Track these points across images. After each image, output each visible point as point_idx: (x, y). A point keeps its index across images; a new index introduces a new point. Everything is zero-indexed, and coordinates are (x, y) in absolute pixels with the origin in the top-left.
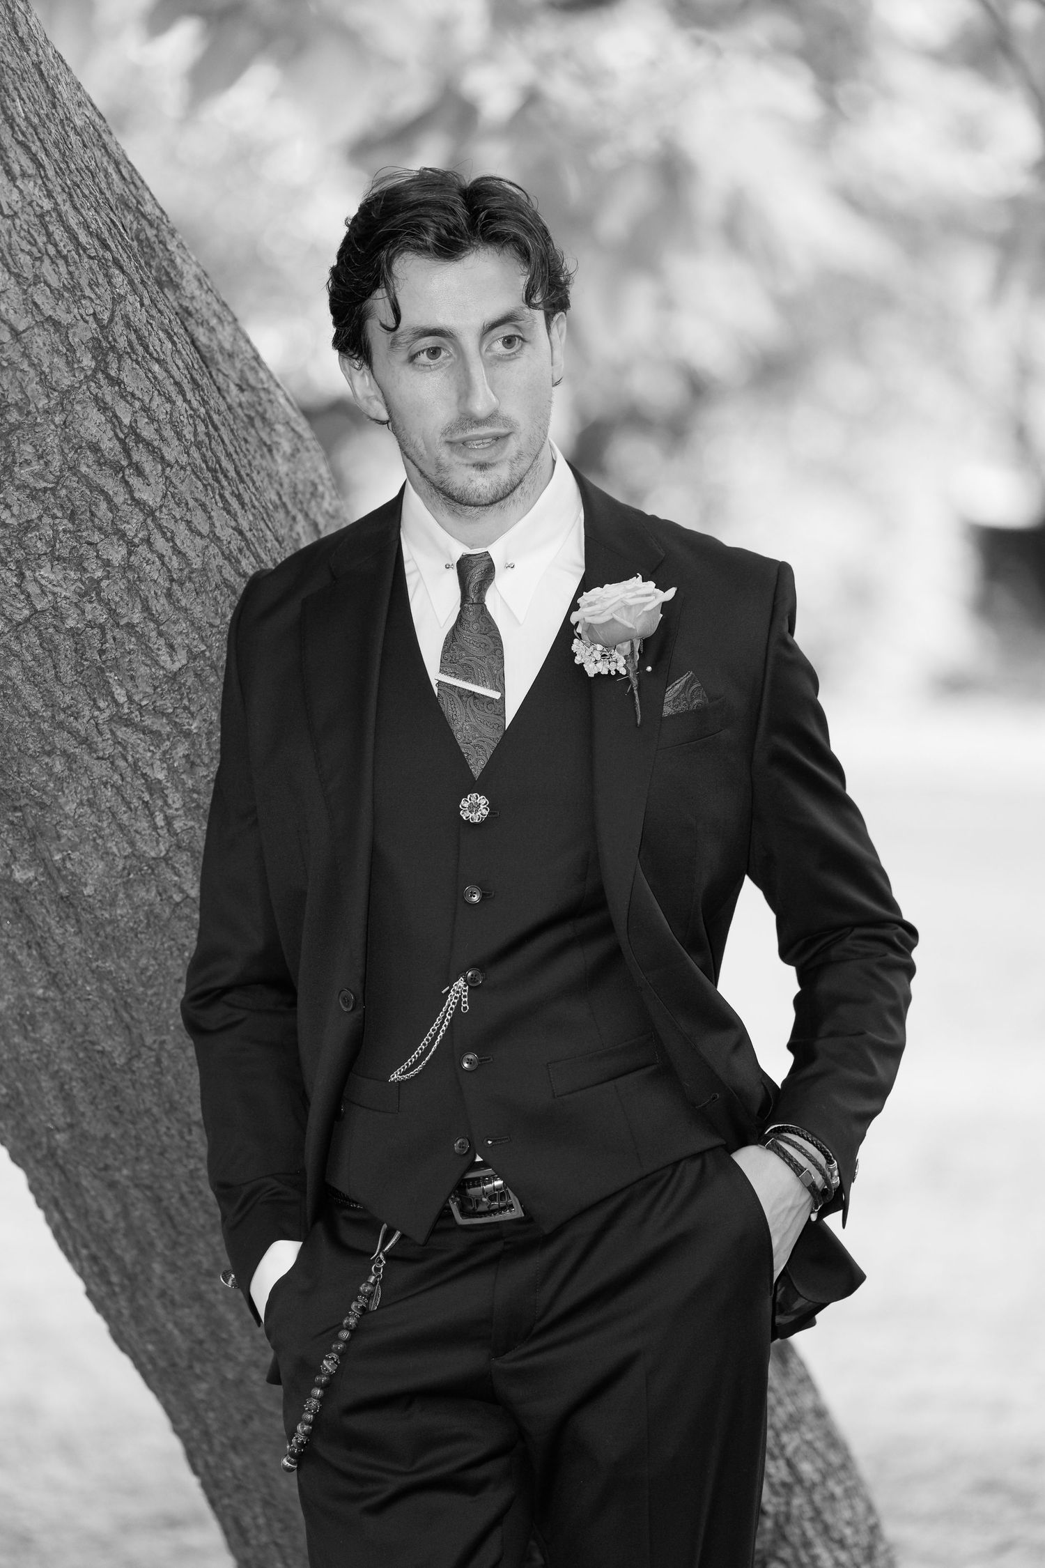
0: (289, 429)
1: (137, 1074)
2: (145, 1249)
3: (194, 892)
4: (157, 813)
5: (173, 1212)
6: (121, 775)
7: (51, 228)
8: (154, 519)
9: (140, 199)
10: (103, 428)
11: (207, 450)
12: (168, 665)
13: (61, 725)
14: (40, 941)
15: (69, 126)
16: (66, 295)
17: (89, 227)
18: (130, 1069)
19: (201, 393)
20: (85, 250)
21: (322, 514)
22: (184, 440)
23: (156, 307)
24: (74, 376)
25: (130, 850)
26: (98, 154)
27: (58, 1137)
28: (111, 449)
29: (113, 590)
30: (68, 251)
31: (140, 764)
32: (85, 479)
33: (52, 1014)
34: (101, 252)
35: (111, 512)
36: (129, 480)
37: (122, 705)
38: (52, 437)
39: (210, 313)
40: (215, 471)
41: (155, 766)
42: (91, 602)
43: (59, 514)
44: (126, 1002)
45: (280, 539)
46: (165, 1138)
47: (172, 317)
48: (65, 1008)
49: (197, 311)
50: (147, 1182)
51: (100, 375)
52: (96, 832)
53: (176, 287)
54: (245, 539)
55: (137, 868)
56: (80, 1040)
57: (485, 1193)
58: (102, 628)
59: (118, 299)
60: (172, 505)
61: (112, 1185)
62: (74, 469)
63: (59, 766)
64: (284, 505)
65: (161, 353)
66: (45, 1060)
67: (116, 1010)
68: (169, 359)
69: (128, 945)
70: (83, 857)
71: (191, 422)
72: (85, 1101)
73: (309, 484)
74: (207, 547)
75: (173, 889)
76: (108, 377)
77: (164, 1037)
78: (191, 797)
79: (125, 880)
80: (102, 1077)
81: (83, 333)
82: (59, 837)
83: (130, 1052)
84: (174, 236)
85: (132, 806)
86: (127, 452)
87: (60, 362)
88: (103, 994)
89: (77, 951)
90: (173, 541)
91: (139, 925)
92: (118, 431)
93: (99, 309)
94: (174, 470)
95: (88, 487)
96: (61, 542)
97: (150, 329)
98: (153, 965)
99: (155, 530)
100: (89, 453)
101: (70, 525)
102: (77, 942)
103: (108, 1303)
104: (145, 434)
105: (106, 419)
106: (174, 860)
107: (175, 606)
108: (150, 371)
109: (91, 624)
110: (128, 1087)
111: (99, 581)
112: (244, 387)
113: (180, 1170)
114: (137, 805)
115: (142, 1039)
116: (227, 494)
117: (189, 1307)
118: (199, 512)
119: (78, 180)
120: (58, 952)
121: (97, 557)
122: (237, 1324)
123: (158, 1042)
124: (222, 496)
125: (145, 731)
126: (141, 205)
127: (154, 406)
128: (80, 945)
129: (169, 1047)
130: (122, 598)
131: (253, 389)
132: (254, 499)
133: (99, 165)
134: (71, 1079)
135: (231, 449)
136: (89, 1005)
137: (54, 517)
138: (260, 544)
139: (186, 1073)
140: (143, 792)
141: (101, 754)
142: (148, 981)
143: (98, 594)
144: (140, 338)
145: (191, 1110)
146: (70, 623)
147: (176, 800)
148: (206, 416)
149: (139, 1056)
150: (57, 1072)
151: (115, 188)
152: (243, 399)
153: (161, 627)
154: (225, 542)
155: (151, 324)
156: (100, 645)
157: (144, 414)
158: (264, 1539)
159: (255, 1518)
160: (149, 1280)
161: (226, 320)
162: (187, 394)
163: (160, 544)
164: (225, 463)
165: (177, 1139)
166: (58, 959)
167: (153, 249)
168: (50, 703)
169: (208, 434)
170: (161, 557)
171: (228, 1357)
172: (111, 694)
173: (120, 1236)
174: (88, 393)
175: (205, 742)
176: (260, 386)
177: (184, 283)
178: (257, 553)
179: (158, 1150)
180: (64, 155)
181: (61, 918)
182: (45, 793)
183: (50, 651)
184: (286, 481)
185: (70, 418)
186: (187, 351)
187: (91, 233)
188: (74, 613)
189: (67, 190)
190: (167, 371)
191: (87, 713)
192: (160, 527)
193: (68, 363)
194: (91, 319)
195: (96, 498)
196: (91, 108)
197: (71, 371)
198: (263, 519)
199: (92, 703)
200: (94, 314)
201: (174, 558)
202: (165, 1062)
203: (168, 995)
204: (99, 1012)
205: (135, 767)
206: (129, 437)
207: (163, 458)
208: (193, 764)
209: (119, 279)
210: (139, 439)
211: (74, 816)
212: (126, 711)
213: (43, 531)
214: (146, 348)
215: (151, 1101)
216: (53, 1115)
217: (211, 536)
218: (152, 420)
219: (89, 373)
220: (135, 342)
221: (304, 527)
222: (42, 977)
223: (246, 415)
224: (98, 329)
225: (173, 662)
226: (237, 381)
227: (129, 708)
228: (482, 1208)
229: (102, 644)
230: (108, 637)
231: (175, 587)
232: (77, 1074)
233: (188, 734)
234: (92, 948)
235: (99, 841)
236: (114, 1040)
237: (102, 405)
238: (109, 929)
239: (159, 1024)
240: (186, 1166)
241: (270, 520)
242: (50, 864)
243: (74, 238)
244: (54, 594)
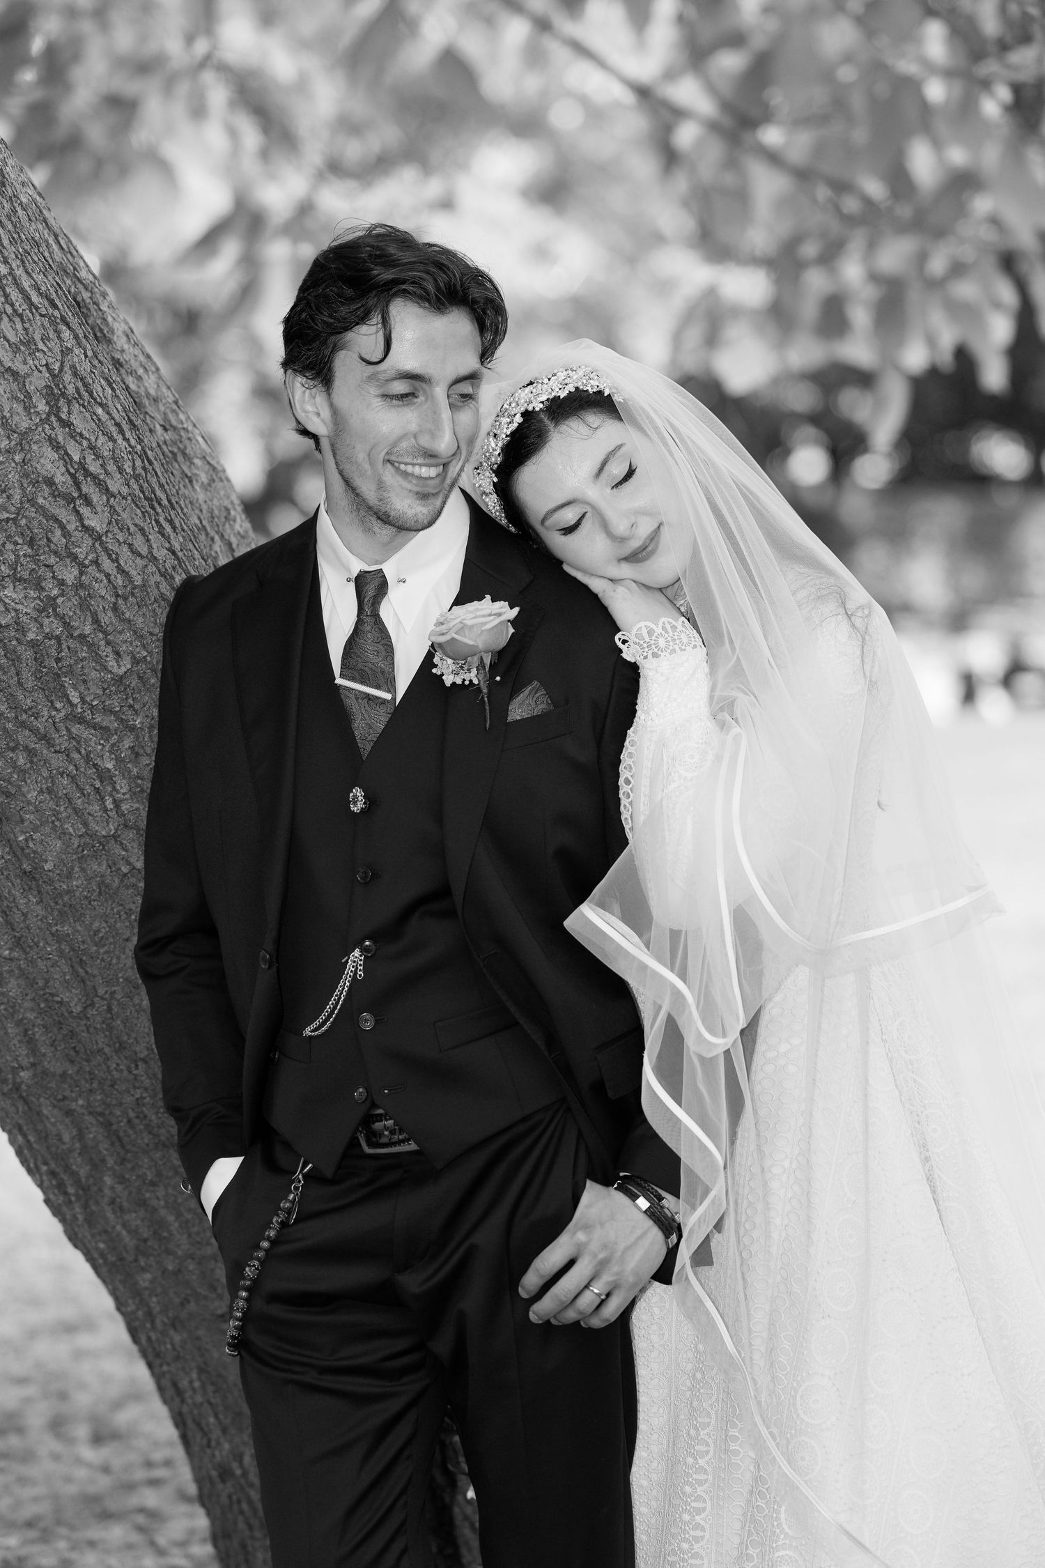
0: (206, 462)
1: (92, 1020)
2: (97, 1165)
3: (140, 865)
4: (107, 798)
5: (121, 1134)
6: (75, 766)
7: (8, 290)
8: (102, 543)
9: (76, 266)
10: (57, 464)
11: (144, 481)
12: (115, 670)
13: (23, 725)
14: (6, 910)
15: (16, 202)
16: (23, 348)
17: (39, 289)
18: (85, 1015)
19: (137, 432)
20: (37, 308)
21: (234, 534)
22: (124, 474)
23: (97, 358)
24: (31, 419)
25: (84, 830)
26: (40, 227)
27: (22, 1074)
28: (64, 483)
29: (67, 606)
30: (23, 310)
31: (92, 756)
32: (41, 510)
33: (17, 972)
34: (51, 311)
35: (65, 538)
36: (80, 509)
37: (76, 705)
38: (13, 473)
39: (137, 364)
40: (151, 500)
41: (105, 757)
42: (48, 617)
43: (20, 541)
44: (81, 960)
45: (205, 557)
46: (114, 1073)
47: (110, 367)
48: (28, 966)
49: (126, 361)
50: (99, 1110)
51: (53, 418)
52: (54, 815)
53: (109, 342)
54: (177, 558)
55: (90, 846)
56: (42, 992)
57: (386, 1128)
58: (58, 638)
59: (66, 352)
60: (116, 530)
61: (69, 1113)
62: (32, 501)
63: (21, 760)
64: (204, 526)
65: (103, 398)
66: (11, 1011)
67: (72, 967)
68: (110, 403)
69: (83, 911)
70: (43, 838)
71: (130, 458)
72: (45, 1044)
73: (223, 509)
74: (146, 566)
75: (121, 862)
76: (60, 419)
77: (114, 988)
78: (136, 783)
79: (79, 856)
80: (60, 1023)
81: (37, 382)
82: (22, 821)
83: (85, 1002)
84: (105, 298)
85: (86, 792)
86: (77, 484)
87: (18, 408)
88: (61, 953)
89: (39, 918)
90: (118, 562)
91: (92, 894)
92: (69, 466)
93: (50, 360)
94: (117, 500)
95: (44, 517)
96: (22, 565)
97: (94, 377)
98: (104, 927)
99: (102, 553)
100: (45, 487)
101: (30, 551)
102: (39, 910)
103: (64, 1209)
104: (92, 469)
105: (59, 457)
106: (122, 837)
107: (120, 617)
108: (95, 414)
109: (49, 636)
110: (83, 1031)
111: (55, 599)
112: (168, 427)
113: (128, 1099)
114: (89, 791)
115: (96, 991)
116: (162, 520)
117: (136, 1212)
118: (139, 536)
119: (28, 248)
120: (22, 918)
121: (54, 577)
122: (176, 1224)
123: (109, 992)
124: (157, 521)
125: (95, 727)
126: (77, 271)
127: (99, 443)
128: (42, 913)
129: (118, 996)
130: (75, 613)
131: (175, 428)
132: (183, 523)
133: (42, 236)
134: (34, 1026)
135: (163, 481)
136: (50, 963)
137: (16, 543)
138: (189, 562)
139: (133, 1017)
140: (94, 780)
141: (58, 748)
142: (100, 941)
143: (54, 610)
144: (86, 385)
145: (138, 1049)
146: (31, 636)
147: (123, 785)
148: (142, 452)
149: (93, 1004)
150: (22, 1020)
151: (56, 257)
152: (167, 438)
153: (109, 637)
154: (161, 561)
155: (94, 373)
156: (56, 654)
157: (91, 452)
158: (199, 1399)
159: (191, 1382)
160: (100, 1190)
161: (150, 370)
162: (126, 433)
163: (107, 565)
164: (159, 493)
165: (125, 1073)
166: (22, 925)
167: (89, 309)
168: (13, 706)
169: (144, 468)
170: (108, 576)
171: (168, 1252)
172: (67, 696)
173: (76, 1154)
174: (44, 435)
175: (147, 735)
176: (180, 426)
177: (115, 339)
178: (188, 570)
179: (109, 1083)
180: (15, 226)
181: (24, 890)
182: (10, 783)
183: (13, 660)
184: (204, 507)
185: (28, 456)
186: (123, 396)
187: (41, 294)
188: (34, 627)
189: (19, 257)
190: (108, 413)
191: (46, 713)
192: (106, 550)
193: (25, 408)
194: (44, 369)
195: (51, 526)
196: (32, 188)
197: (28, 415)
198: (191, 540)
199: (50, 704)
200: (47, 365)
201: (119, 576)
202: (115, 1009)
203: (117, 953)
204: (58, 969)
205: (87, 758)
206: (79, 472)
207: (107, 489)
208: (137, 755)
209: (66, 334)
210: (87, 473)
211: (35, 802)
212: (80, 710)
213: (6, 556)
214: (91, 394)
215: (103, 1042)
216: (18, 1056)
217: (149, 557)
218: (98, 456)
219: (44, 416)
220: (82, 389)
221: (220, 546)
222: (8, 941)
223: (170, 451)
224: (51, 378)
225: (120, 666)
226: (162, 423)
227: (82, 708)
228: (384, 1140)
229: (58, 653)
230: (64, 646)
231: (120, 601)
232: (39, 1021)
233: (132, 729)
234: (52, 915)
235: (57, 823)
236: (71, 992)
237: (55, 444)
238: (66, 898)
239: (110, 977)
240: (133, 1095)
241: (196, 541)
242: (14, 845)
243: (27, 298)
244: (16, 610)
